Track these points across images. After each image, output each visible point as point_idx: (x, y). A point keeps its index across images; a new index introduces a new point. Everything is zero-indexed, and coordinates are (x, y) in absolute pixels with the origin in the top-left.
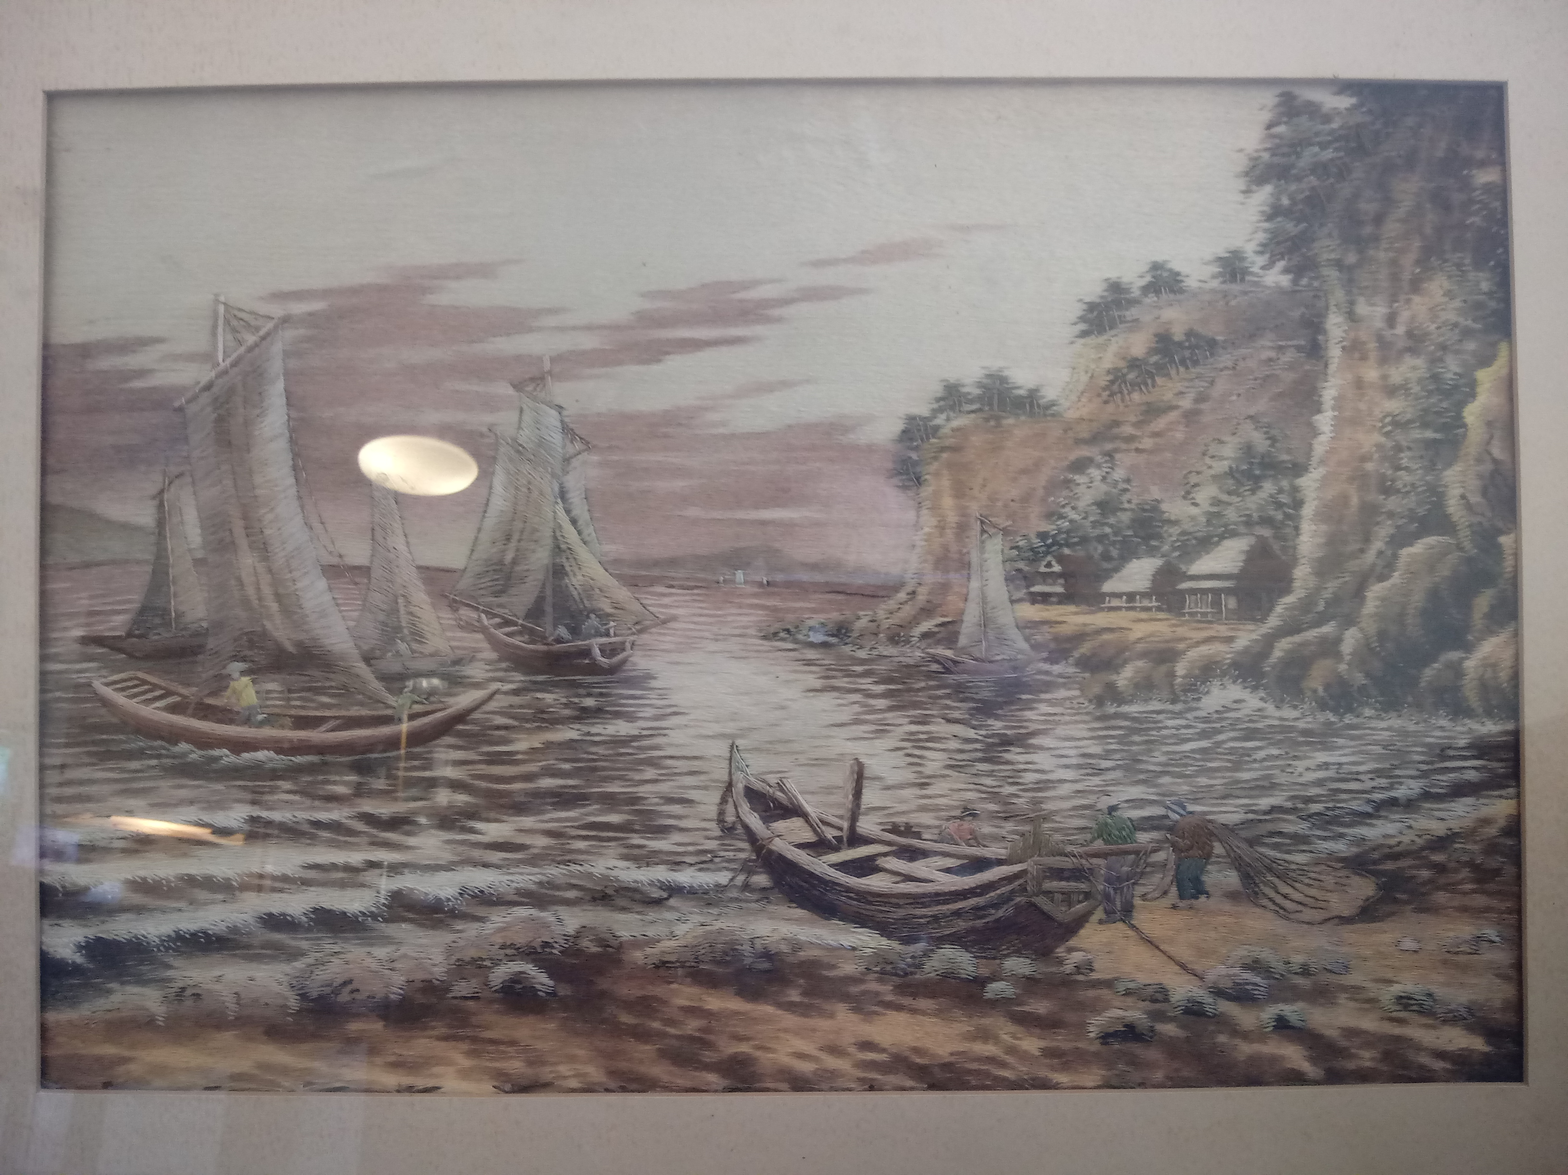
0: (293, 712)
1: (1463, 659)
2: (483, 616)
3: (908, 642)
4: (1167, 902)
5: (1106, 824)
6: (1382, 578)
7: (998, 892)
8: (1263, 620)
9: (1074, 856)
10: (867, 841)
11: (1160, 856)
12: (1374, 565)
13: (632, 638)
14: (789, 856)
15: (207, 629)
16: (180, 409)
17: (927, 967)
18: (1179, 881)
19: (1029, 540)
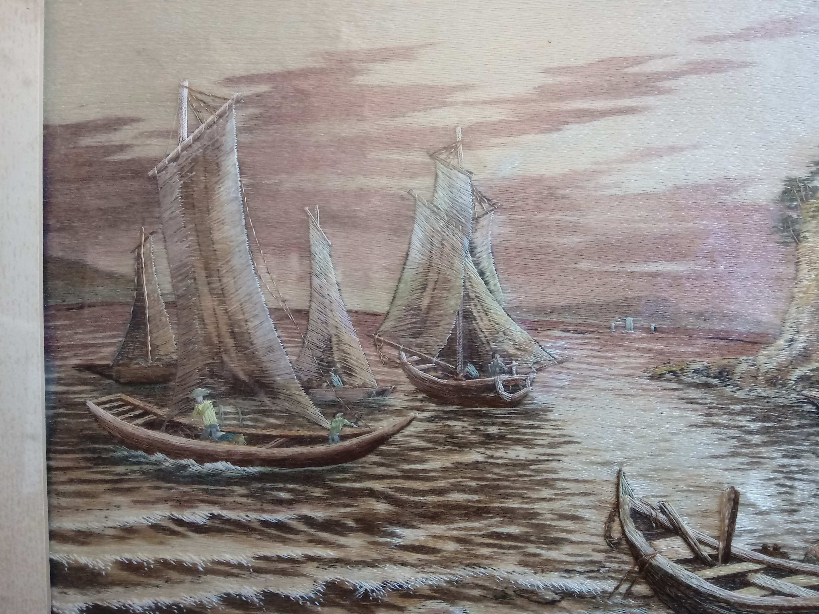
0: (247, 431)
2: (403, 354)
3: (784, 385)
10: (739, 559)
13: (532, 376)
14: (669, 570)
15: (177, 361)
16: (154, 178)
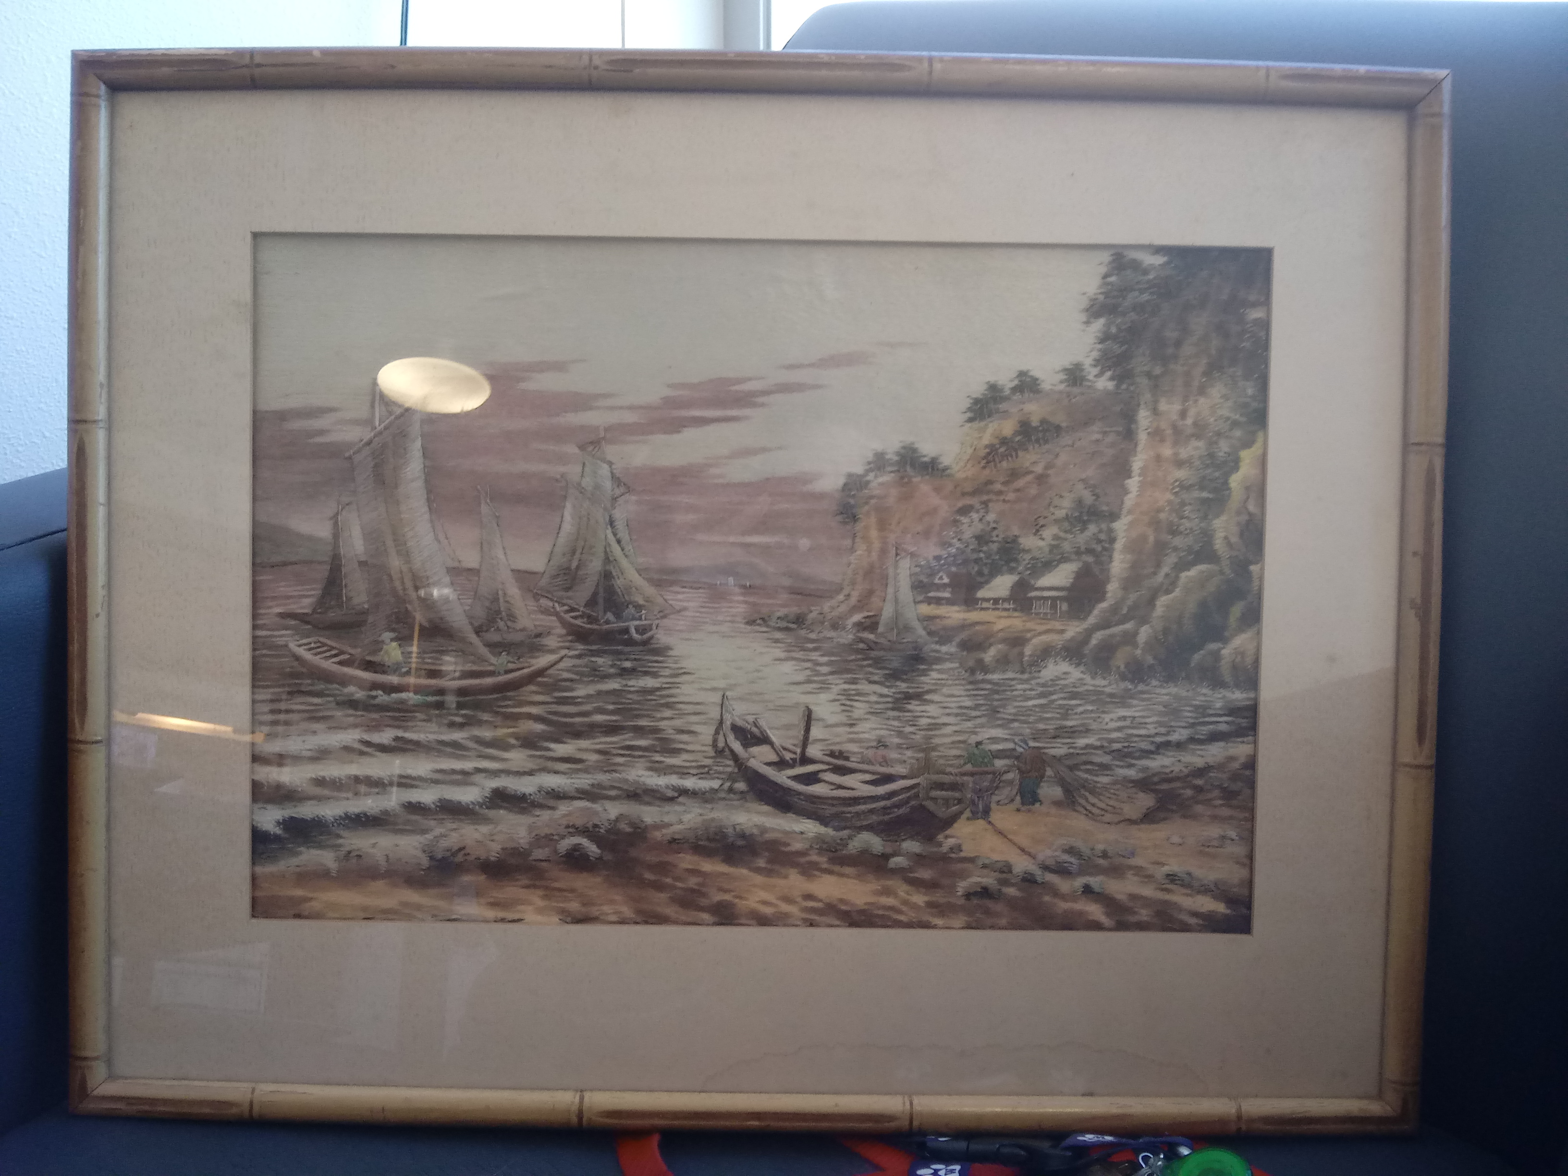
0: (427, 667)
1: (1220, 649)
2: (556, 605)
3: (843, 628)
4: (1013, 806)
5: (974, 754)
6: (1168, 592)
7: (900, 797)
8: (1085, 618)
9: (952, 774)
10: (812, 761)
11: (1010, 776)
12: (1162, 584)
13: (657, 622)
14: (760, 771)
15: (368, 609)
16: (350, 458)
17: (850, 847)
18: (1022, 792)
19: (928, 562)
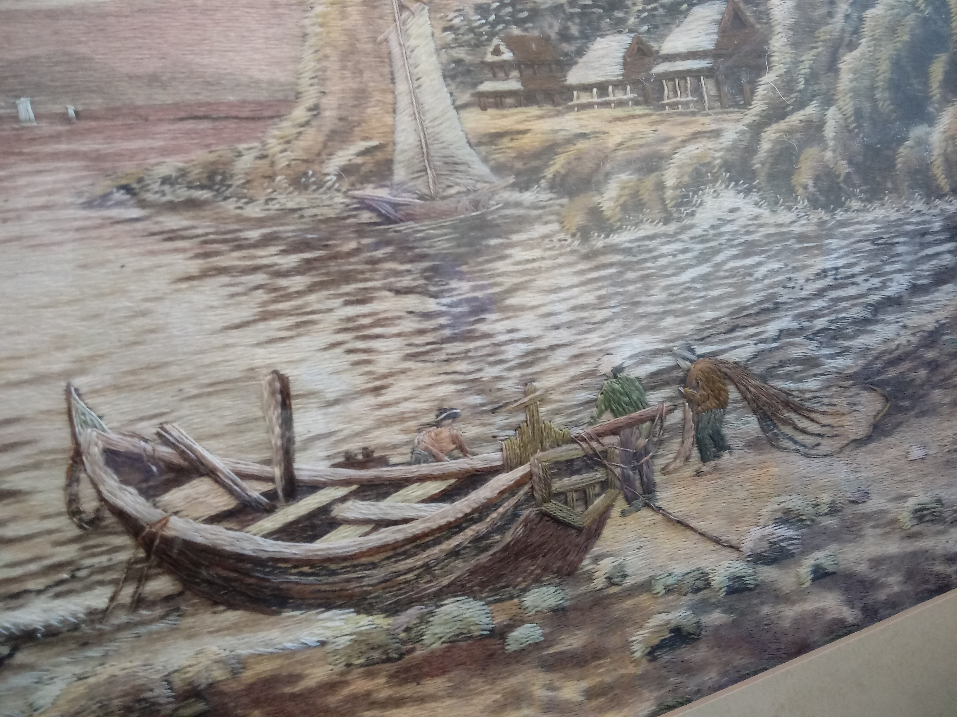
1: (928, 134)
3: (320, 185)
4: (689, 471)
5: (614, 391)
6: (852, 46)
7: (501, 510)
8: (747, 104)
9: (584, 440)
10: (313, 487)
11: (677, 416)
12: (843, 30)
18: (699, 443)
